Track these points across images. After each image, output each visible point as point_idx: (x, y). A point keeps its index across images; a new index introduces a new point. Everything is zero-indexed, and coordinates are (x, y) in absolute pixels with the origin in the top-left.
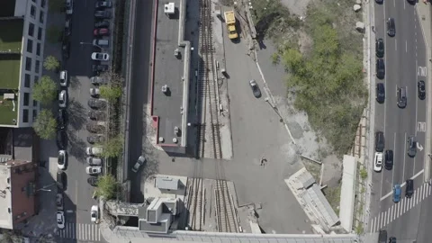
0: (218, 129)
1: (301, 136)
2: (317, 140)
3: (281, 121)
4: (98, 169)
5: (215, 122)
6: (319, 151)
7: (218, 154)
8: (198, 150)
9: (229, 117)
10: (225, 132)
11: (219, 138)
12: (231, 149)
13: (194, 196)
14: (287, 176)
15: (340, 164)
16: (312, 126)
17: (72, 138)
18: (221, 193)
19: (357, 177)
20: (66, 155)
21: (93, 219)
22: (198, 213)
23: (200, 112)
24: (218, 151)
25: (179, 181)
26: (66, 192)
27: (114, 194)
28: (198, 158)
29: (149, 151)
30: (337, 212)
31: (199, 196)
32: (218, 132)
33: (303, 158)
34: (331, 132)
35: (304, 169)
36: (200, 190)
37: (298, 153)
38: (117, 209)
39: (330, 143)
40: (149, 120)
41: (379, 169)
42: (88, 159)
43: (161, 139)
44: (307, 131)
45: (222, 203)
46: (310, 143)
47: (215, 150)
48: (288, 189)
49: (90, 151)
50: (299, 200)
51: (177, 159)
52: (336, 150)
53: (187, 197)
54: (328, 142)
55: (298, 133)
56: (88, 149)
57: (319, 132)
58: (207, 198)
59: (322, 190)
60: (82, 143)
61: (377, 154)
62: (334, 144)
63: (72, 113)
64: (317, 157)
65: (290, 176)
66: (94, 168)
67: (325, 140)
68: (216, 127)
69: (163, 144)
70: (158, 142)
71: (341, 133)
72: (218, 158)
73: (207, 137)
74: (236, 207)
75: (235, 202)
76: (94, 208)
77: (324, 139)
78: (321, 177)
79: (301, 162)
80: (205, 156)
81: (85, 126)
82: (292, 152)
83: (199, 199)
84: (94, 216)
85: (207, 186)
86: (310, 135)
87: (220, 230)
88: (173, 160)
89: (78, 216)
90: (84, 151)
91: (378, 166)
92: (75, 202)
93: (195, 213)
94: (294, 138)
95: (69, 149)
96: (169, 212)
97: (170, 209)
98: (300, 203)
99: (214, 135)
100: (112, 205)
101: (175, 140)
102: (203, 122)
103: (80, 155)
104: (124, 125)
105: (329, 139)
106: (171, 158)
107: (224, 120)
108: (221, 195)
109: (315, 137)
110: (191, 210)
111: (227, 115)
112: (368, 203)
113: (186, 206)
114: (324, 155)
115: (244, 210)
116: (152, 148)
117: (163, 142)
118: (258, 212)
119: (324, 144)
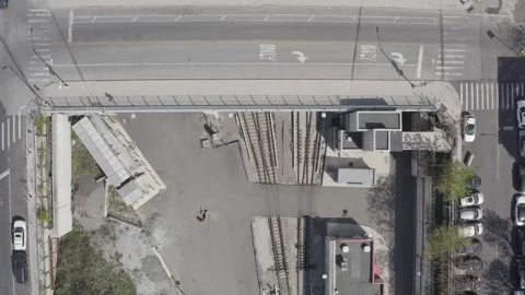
0: (277, 264)
1: (144, 261)
2: (118, 256)
3: (178, 283)
4: (464, 203)
5: (282, 274)
6: (114, 238)
7: (275, 225)
8: (307, 229)
9: (260, 283)
10: (266, 260)
11: (274, 249)
12: (255, 234)
13: (310, 155)
14: (161, 195)
15: (78, 216)
16: (129, 279)
17: (505, 248)
18: (268, 162)
19: (51, 208)
20: (513, 219)
21: (471, 121)
22: (303, 127)
23: (307, 287)
24: (276, 229)
25: (335, 178)
26: (513, 160)
27: (439, 163)
28: (307, 218)
29: (385, 226)
30: (74, 136)
31: (303, 155)
32: (276, 259)
33: (139, 224)
34: (98, 271)
35: (136, 207)
36: (302, 165)
37: (149, 234)
38: (434, 139)
39: (97, 251)
40: (385, 274)
41: (18, 224)
42: (480, 216)
43: (367, 249)
44: (136, 270)
45: (266, 144)
46: (129, 250)
47: (280, 230)
48: (159, 173)
49: (477, 229)
50: (141, 157)
51: (339, 215)
52: (86, 239)
53: (321, 153)
54: (101, 252)
55: (150, 265)
56: (480, 232)
57: (117, 270)
58: (290, 152)
59: (104, 175)
60: (489, 240)
61: (24, 248)
62: (91, 250)
63: (506, 284)
64: (117, 228)
65: (158, 195)
66: (472, 203)
67: (106, 256)
68: (280, 266)
69: (364, 241)
70: (372, 244)
71: (81, 270)
72: (274, 218)
73: (295, 251)
74: (241, 140)
75: (243, 147)
76: (470, 138)
77: (108, 260)
78: (107, 195)
79: (143, 218)
80: (295, 220)
81: (485, 267)
82: (158, 235)
83: (303, 150)
84: (471, 127)
85: (290, 171)
86: (130, 263)
87: (267, 114)
88: (345, 212)
89: (496, 121)
90: (485, 228)
91: (20, 230)
92: (500, 148)
93: (308, 127)
94: (155, 257)
95: (510, 229)
96: (350, 134)
97: (350, 139)
98: (137, 151)
99: (283, 254)
100: (442, 145)
101: (346, 250)
102: (301, 272)
103: (492, 222)
104: (426, 269)
105: (100, 257)
106: (349, 215)
107: (269, 278)
108: (268, 158)
109: (123, 260)
110: (313, 133)
111: (264, 285)
112: (30, 166)
113: (323, 139)
114: (105, 231)
115: (229, 135)
116: (380, 231)
117: (364, 245)
118: (205, 134)
119: (107, 250)
